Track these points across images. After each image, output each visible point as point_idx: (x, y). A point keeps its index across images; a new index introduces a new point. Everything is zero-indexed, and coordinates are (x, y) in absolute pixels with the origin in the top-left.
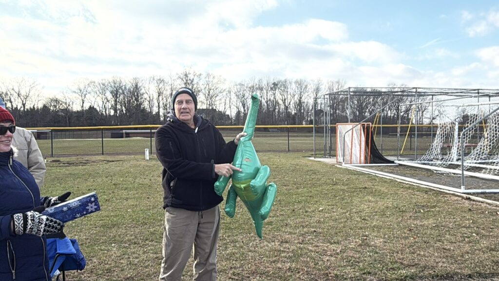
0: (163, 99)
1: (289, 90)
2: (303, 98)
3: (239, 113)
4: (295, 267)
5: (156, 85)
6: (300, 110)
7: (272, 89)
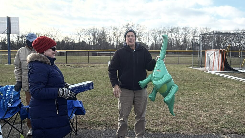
0: (116, 37)
1: (179, 33)
2: (187, 37)
3: (153, 44)
4: (185, 121)
5: (113, 30)
6: (185, 43)
7: (170, 32)
